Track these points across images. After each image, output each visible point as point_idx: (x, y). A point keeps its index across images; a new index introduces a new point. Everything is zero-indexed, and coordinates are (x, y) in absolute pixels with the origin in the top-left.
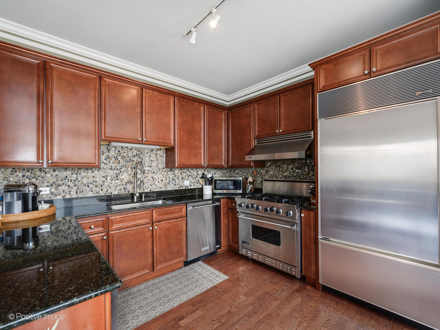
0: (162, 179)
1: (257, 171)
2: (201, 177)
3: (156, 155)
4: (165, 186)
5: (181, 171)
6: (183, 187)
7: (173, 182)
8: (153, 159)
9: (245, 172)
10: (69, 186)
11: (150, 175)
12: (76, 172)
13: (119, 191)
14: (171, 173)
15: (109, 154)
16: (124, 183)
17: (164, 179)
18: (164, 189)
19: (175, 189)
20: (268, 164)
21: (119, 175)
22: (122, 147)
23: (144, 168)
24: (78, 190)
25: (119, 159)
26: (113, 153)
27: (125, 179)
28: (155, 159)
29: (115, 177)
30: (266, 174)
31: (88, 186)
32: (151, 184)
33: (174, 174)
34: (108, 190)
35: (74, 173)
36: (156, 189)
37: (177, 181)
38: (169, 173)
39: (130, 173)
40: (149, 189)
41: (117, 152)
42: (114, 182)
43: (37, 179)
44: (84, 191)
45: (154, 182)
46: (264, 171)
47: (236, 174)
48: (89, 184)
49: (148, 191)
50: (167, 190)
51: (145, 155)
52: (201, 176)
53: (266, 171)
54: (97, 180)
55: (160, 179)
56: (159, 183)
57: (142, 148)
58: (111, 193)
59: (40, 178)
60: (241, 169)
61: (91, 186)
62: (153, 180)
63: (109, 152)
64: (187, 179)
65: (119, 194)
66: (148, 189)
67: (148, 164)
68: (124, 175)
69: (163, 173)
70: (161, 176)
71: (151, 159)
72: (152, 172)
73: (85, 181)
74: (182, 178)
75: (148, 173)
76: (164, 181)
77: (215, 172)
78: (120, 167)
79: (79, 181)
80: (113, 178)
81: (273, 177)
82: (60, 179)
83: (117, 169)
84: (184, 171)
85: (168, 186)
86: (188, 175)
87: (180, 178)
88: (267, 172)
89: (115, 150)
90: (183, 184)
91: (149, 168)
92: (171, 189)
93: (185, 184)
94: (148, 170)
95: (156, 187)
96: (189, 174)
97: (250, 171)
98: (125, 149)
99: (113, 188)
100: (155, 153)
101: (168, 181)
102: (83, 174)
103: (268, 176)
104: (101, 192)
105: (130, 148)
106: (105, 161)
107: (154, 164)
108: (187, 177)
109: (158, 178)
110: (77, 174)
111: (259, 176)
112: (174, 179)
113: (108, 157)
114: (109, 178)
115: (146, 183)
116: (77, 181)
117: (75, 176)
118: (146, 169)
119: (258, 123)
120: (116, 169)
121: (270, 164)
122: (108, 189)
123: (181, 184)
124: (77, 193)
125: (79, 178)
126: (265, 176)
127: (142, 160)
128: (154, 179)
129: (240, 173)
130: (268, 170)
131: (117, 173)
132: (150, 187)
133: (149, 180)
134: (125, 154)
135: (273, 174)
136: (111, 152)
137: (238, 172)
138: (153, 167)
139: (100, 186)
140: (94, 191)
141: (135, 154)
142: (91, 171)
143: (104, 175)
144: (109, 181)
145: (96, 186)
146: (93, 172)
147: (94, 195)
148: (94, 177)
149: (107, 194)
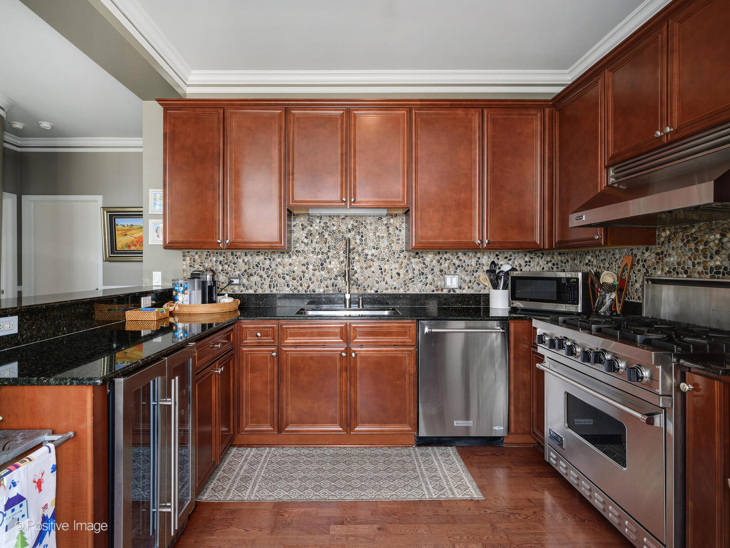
0: (397, 271)
1: (636, 256)
2: (487, 271)
3: (388, 227)
4: (405, 284)
5: (438, 257)
6: (442, 290)
7: (422, 279)
8: (382, 235)
9: (605, 259)
10: (261, 277)
11: (377, 264)
12: (269, 257)
13: (326, 289)
14: (416, 260)
15: (312, 229)
16: (333, 276)
17: (402, 272)
18: (401, 291)
19: (425, 293)
20: (663, 234)
21: (325, 262)
22: (330, 217)
23: (366, 251)
24: (272, 283)
25: (326, 237)
26: (316, 227)
27: (335, 270)
28: (385, 235)
29: (320, 265)
30: (658, 263)
31: (284, 278)
32: (377, 279)
33: (424, 264)
34: (309, 287)
35: (267, 258)
36: (387, 289)
37: (430, 277)
38: (413, 260)
39: (342, 259)
40: (375, 289)
41: (322, 224)
42: (318, 274)
43: (229, 266)
44: (279, 285)
45: (383, 276)
46: (653, 256)
47: (587, 264)
48: (285, 275)
49: (373, 292)
50: (408, 292)
51: (368, 227)
52: (486, 268)
53: (658, 254)
54: (295, 269)
55: (394, 272)
56: (392, 278)
57: (361, 216)
58: (314, 292)
59: (233, 265)
60: (597, 253)
61: (287, 278)
62: (382, 273)
63: (311, 226)
64: (452, 273)
65: (326, 293)
66: (371, 289)
67: (372, 244)
68: (333, 263)
69: (400, 260)
70: (397, 265)
71: (377, 234)
72: (380, 257)
73: (280, 270)
74: (441, 271)
75: (372, 260)
76: (402, 276)
77: (527, 259)
78: (328, 250)
80: (317, 267)
81: (677, 273)
82: (251, 267)
83: (323, 253)
84: (446, 256)
85: (410, 285)
86: (454, 264)
87: (436, 270)
88: (661, 256)
89: (320, 222)
90: (443, 283)
91: (373, 251)
92: (417, 291)
93: (448, 284)
94: (373, 255)
95: (387, 286)
96: (457, 263)
97: (617, 257)
98: (335, 219)
99: (316, 283)
100: (385, 222)
101: (410, 276)
102: (279, 260)
103: (662, 270)
104: (300, 288)
105: (343, 217)
106: (306, 241)
107: (384, 243)
108: (452, 269)
109: (391, 270)
110: (270, 259)
111: (639, 271)
112: (423, 274)
113: (310, 234)
114: (311, 267)
115: (369, 277)
116: (271, 269)
117: (268, 262)
118: (370, 253)
120: (321, 252)
121: (668, 233)
122: (310, 284)
123: (439, 283)
124: (270, 287)
125: (273, 266)
126: (655, 269)
127: (362, 236)
128: (383, 270)
129: (595, 262)
130: (662, 252)
131: (323, 259)
132: (376, 285)
133: (373, 272)
134: (335, 228)
135: (679, 264)
136: (314, 225)
137: (589, 261)
138: (382, 250)
139: (298, 278)
140: (291, 286)
141: (350, 227)
142: (287, 256)
143: (305, 261)
144: (311, 271)
145: (294, 279)
146: (290, 256)
147: (291, 292)
148: (290, 264)
149: (308, 292)
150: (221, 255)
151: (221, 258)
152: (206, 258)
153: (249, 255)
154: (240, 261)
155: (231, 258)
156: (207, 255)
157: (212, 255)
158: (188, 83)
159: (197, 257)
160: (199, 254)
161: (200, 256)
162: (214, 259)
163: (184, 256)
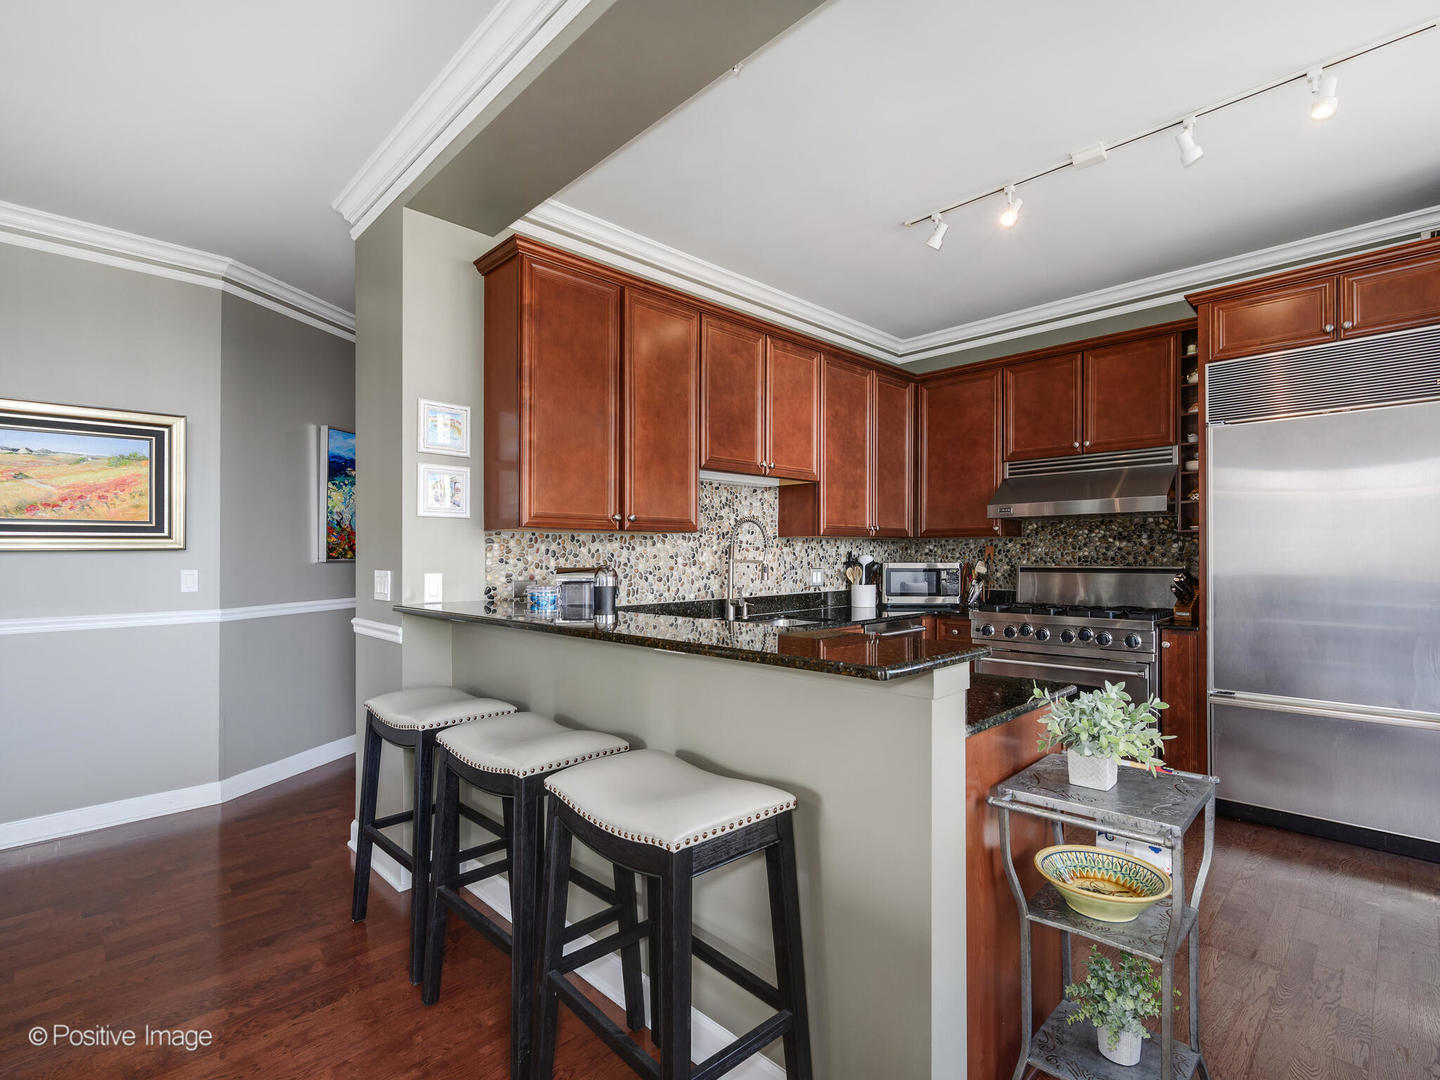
0: (771, 564)
1: (996, 546)
2: (845, 563)
3: (763, 504)
4: (778, 583)
5: (806, 546)
6: (809, 588)
7: (792, 575)
9: (954, 549)
11: (752, 554)
12: (627, 545)
13: (697, 593)
14: (788, 549)
16: (705, 574)
17: (775, 566)
18: (774, 593)
19: (795, 593)
20: (1030, 527)
21: (697, 553)
23: (741, 537)
24: (631, 589)
27: (707, 564)
28: (760, 514)
29: (690, 557)
30: (1023, 553)
31: (647, 580)
32: (752, 576)
33: (794, 554)
34: (678, 590)
35: (623, 545)
36: (761, 590)
37: (799, 571)
38: (785, 550)
39: (715, 548)
40: (749, 590)
42: (689, 571)
43: (567, 560)
44: (639, 590)
45: (758, 572)
46: (1018, 546)
47: (926, 554)
48: (648, 575)
49: (748, 595)
50: (780, 594)
51: (743, 502)
52: (844, 559)
53: (1023, 545)
54: (661, 564)
57: (736, 485)
58: (684, 599)
59: (571, 557)
60: (943, 542)
61: (650, 577)
62: (757, 567)
64: (818, 566)
65: (697, 599)
66: (746, 591)
68: (705, 554)
69: (774, 549)
70: (770, 557)
72: (755, 546)
73: (641, 568)
74: (809, 563)
75: (748, 550)
76: (775, 571)
77: (872, 549)
79: (632, 567)
80: (687, 561)
81: (1045, 562)
82: (601, 561)
84: (813, 544)
85: (782, 583)
86: (819, 555)
87: (805, 563)
88: (1026, 547)
90: (810, 580)
91: (748, 537)
92: (788, 592)
93: (814, 580)
94: (747, 543)
96: (822, 553)
97: (972, 547)
98: (708, 487)
99: (687, 586)
100: (760, 497)
101: (783, 571)
102: (639, 549)
103: (1028, 559)
104: (666, 594)
105: (716, 484)
108: (818, 561)
110: (628, 548)
111: (1000, 560)
112: (793, 567)
114: (680, 560)
116: (629, 565)
117: (625, 551)
118: (744, 541)
119: (1016, 421)
121: (1035, 526)
122: (679, 587)
123: (807, 580)
125: (633, 561)
126: (1019, 558)
129: (939, 552)
130: (1029, 544)
131: (694, 548)
132: (751, 585)
133: (748, 566)
134: (707, 501)
135: (1046, 554)
137: (931, 551)
138: (757, 535)
139: (665, 579)
140: (655, 592)
141: (724, 500)
142: (649, 542)
143: (672, 552)
144: (681, 566)
145: (660, 580)
146: (654, 544)
147: (656, 602)
148: (655, 557)
149: (677, 601)
150: (554, 540)
151: (554, 547)
152: (531, 546)
153: (597, 540)
154: (584, 550)
155: (569, 546)
156: (531, 540)
157: (539, 540)
159: (512, 543)
160: (516, 537)
161: (519, 542)
162: (543, 548)
163: (490, 541)
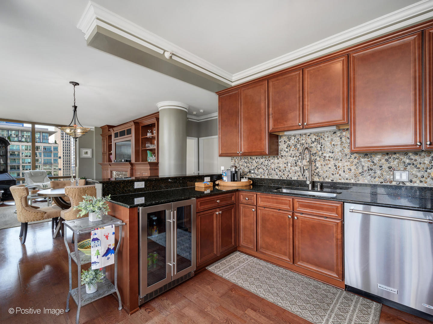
0: (349, 167)
3: (341, 138)
4: (356, 177)
5: (386, 157)
6: (391, 182)
7: (370, 173)
8: (337, 143)
10: (263, 169)
11: (332, 162)
12: (268, 159)
13: (298, 177)
14: (366, 159)
15: (290, 143)
17: (353, 168)
18: (353, 181)
19: (374, 183)
21: (298, 162)
22: (300, 135)
23: (325, 155)
24: (269, 173)
25: (298, 147)
26: (292, 142)
28: (339, 143)
29: (294, 163)
31: (275, 170)
32: (333, 172)
33: (373, 162)
34: (288, 175)
35: (266, 160)
36: (340, 179)
37: (379, 172)
38: (362, 160)
40: (331, 179)
41: (296, 140)
42: (294, 168)
44: (272, 174)
45: (337, 170)
48: (276, 169)
49: (330, 181)
50: (358, 182)
51: (326, 139)
54: (281, 165)
55: (346, 169)
56: (344, 172)
57: (321, 133)
58: (291, 178)
59: (250, 163)
61: (277, 170)
62: (336, 168)
63: (289, 141)
64: (402, 169)
65: (298, 180)
66: (328, 179)
67: (329, 150)
69: (351, 160)
70: (349, 163)
71: (333, 143)
72: (335, 158)
73: (273, 166)
74: (390, 168)
75: (329, 160)
76: (353, 171)
78: (299, 154)
79: (269, 166)
80: (293, 165)
82: (259, 164)
83: (296, 157)
84: (395, 156)
85: (360, 177)
86: (404, 162)
87: (385, 167)
89: (294, 139)
90: (392, 177)
91: (330, 154)
92: (366, 182)
93: (398, 177)
94: (329, 157)
95: (340, 177)
96: (408, 161)
98: (304, 136)
99: (293, 174)
100: (339, 135)
101: (360, 171)
102: (272, 161)
104: (283, 176)
105: (309, 134)
106: (286, 150)
107: (337, 149)
108: (402, 167)
109: (344, 166)
110: (268, 161)
112: (372, 170)
113: (289, 146)
114: (289, 164)
115: (326, 171)
116: (268, 166)
117: (267, 162)
118: (327, 156)
120: (295, 156)
122: (289, 174)
123: (388, 177)
124: (268, 175)
125: (269, 164)
127: (322, 145)
128: (337, 167)
131: (296, 160)
132: (332, 176)
133: (330, 168)
134: (304, 141)
136: (291, 141)
138: (336, 153)
139: (282, 171)
140: (278, 175)
141: (313, 140)
142: (276, 158)
143: (286, 162)
144: (290, 167)
145: (280, 171)
146: (278, 159)
147: (279, 178)
148: (278, 163)
149: (288, 179)
150: (246, 159)
151: (246, 160)
152: (240, 161)
153: (258, 158)
154: (254, 161)
155: (250, 160)
156: (240, 159)
157: (242, 159)
158: (233, 81)
159: (236, 160)
160: (237, 158)
161: (238, 160)
162: (243, 161)
163: (232, 159)
